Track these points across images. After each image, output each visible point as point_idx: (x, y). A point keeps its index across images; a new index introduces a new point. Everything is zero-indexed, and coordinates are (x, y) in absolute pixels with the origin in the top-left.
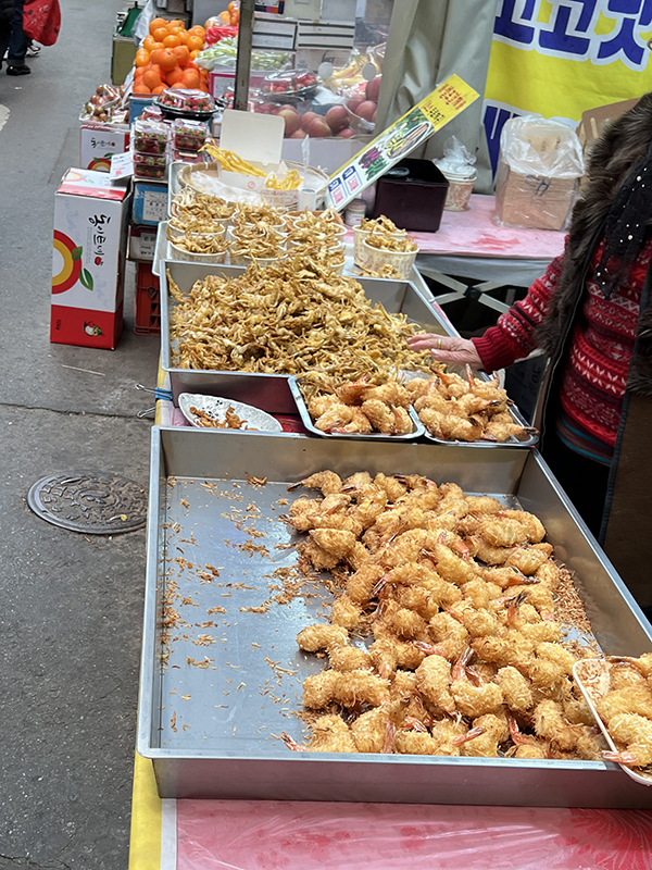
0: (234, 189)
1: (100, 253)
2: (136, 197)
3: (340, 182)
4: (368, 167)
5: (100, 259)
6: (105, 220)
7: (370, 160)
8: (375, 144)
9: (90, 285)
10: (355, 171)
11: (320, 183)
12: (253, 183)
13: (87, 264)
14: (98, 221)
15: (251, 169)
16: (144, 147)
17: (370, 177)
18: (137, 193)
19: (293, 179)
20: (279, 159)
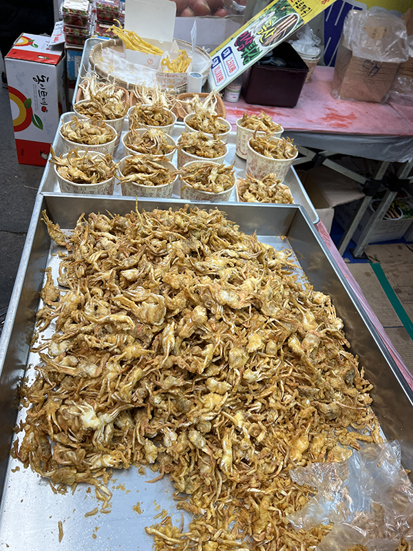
0: (136, 65)
1: (44, 103)
2: (68, 60)
3: (220, 61)
4: (243, 50)
5: (46, 108)
6: (45, 79)
7: (245, 43)
8: (246, 28)
9: (40, 125)
10: (231, 52)
11: (204, 63)
12: (151, 60)
13: (37, 111)
14: (40, 80)
15: (149, 47)
16: (70, 20)
17: (246, 61)
18: (69, 57)
19: (183, 58)
20: (173, 38)
